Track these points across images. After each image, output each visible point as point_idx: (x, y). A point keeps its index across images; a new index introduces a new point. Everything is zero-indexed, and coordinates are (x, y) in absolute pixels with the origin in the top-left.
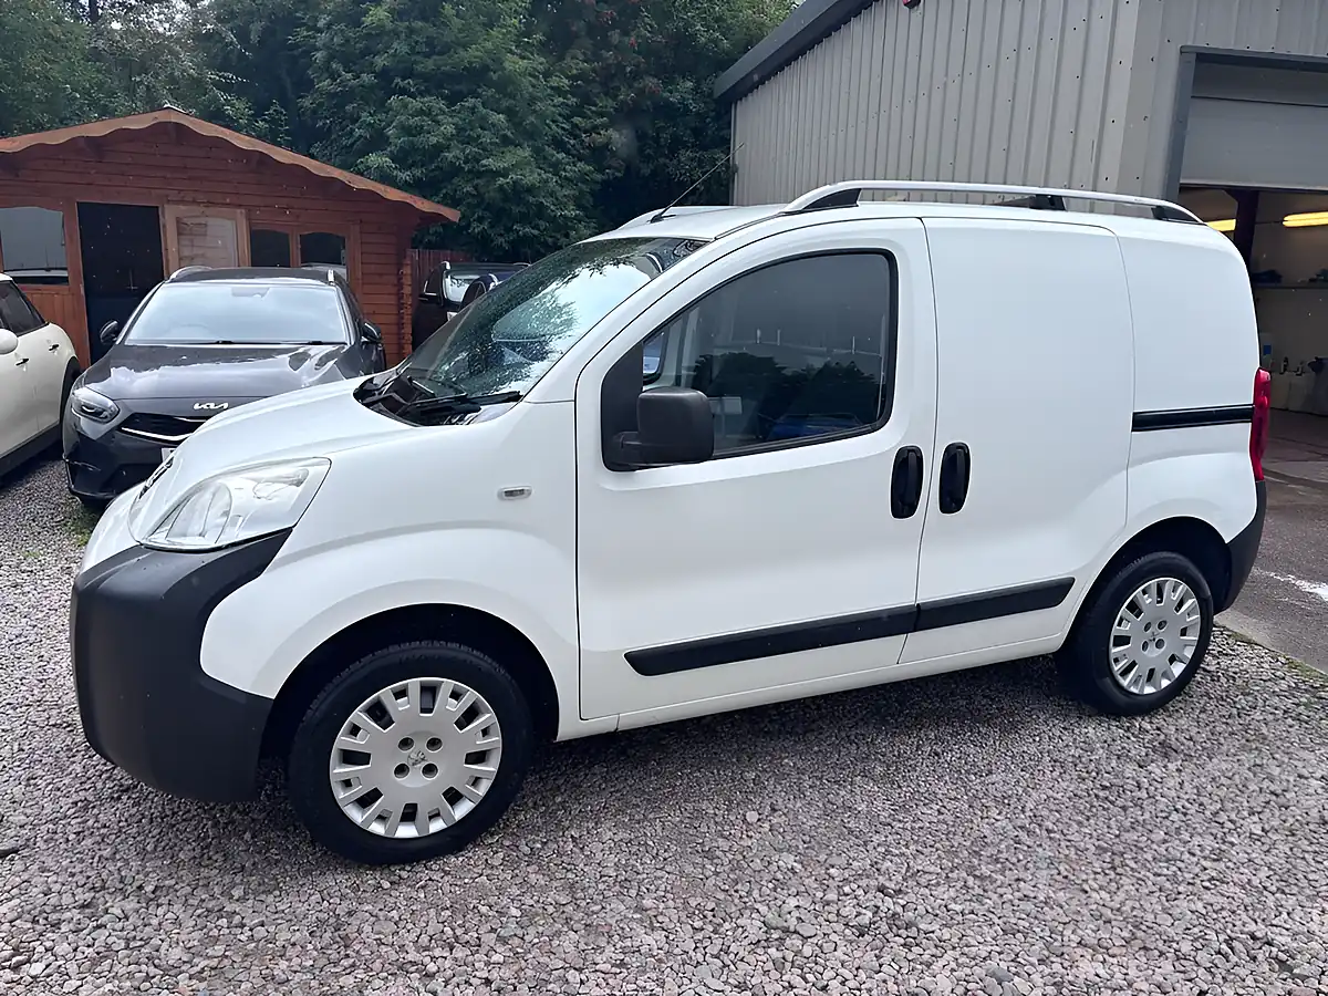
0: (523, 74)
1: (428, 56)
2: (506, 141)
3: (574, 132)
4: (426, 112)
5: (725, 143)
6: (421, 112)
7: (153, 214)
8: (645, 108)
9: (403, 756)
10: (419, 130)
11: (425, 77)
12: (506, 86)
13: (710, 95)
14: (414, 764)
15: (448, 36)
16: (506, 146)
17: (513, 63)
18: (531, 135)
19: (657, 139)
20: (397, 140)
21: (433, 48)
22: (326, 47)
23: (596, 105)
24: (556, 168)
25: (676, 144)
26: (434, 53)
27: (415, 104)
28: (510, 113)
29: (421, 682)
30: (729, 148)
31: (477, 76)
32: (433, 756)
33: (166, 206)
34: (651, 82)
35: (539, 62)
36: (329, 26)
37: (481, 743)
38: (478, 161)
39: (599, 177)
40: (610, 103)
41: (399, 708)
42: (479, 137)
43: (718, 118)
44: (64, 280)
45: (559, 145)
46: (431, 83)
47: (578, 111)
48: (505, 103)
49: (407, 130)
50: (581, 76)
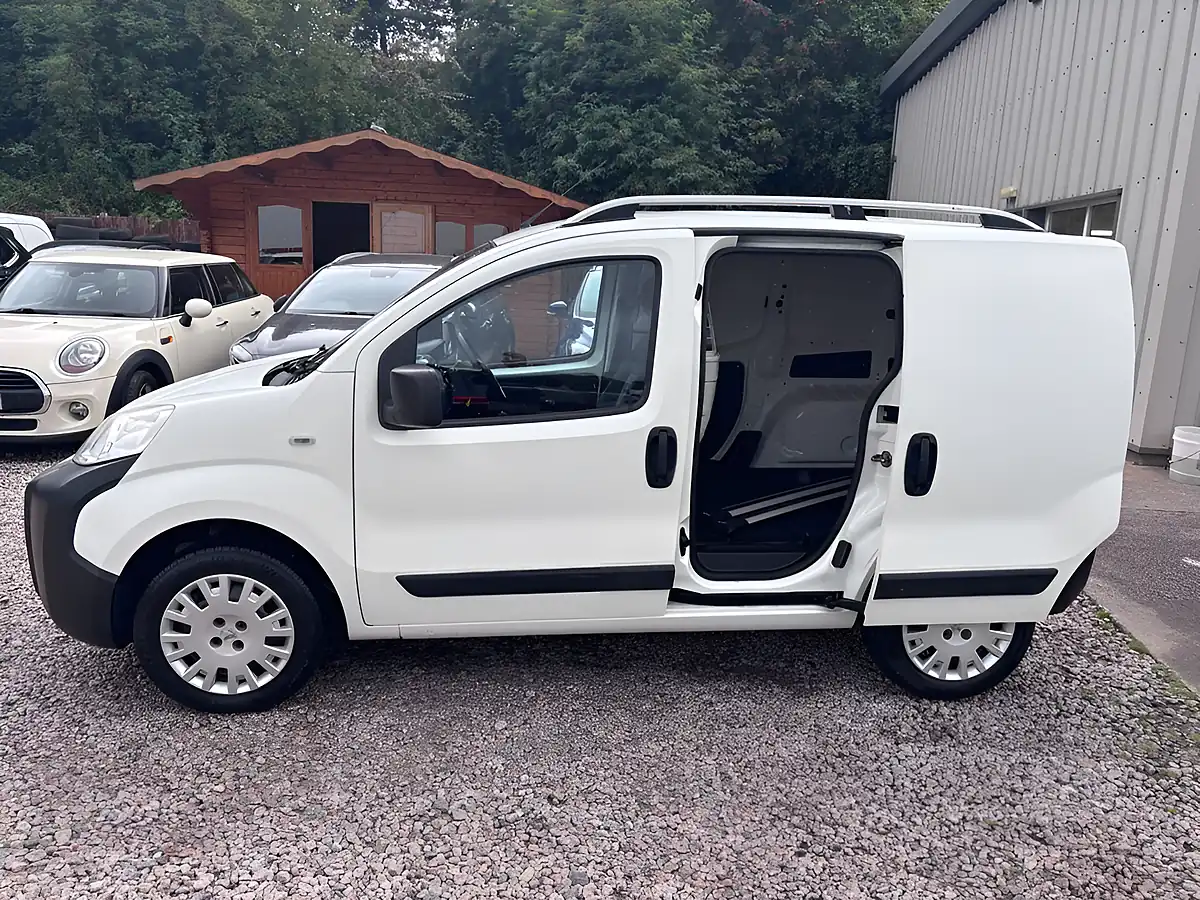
0: (697, 82)
1: (615, 70)
2: (677, 141)
3: (742, 131)
4: (611, 119)
5: (888, 137)
6: (604, 119)
7: (366, 208)
8: (812, 107)
9: (217, 632)
10: (603, 135)
11: (613, 89)
12: (682, 93)
13: (878, 92)
14: (226, 638)
15: (634, 53)
16: (676, 145)
17: (690, 73)
18: (701, 134)
19: (821, 137)
20: (584, 144)
21: (620, 63)
22: (538, 68)
23: (765, 106)
24: (721, 163)
25: (839, 141)
26: (622, 68)
27: (599, 112)
28: (682, 117)
29: (229, 577)
30: (891, 142)
31: (656, 86)
32: (240, 635)
33: (374, 205)
34: (820, 84)
35: (713, 69)
36: (540, 50)
37: (277, 631)
38: (650, 161)
39: (760, 169)
40: (778, 104)
41: (211, 594)
42: (652, 138)
43: (882, 114)
44: (299, 260)
45: (726, 142)
46: (617, 94)
47: (748, 113)
48: (680, 108)
49: (592, 134)
50: (753, 80)
